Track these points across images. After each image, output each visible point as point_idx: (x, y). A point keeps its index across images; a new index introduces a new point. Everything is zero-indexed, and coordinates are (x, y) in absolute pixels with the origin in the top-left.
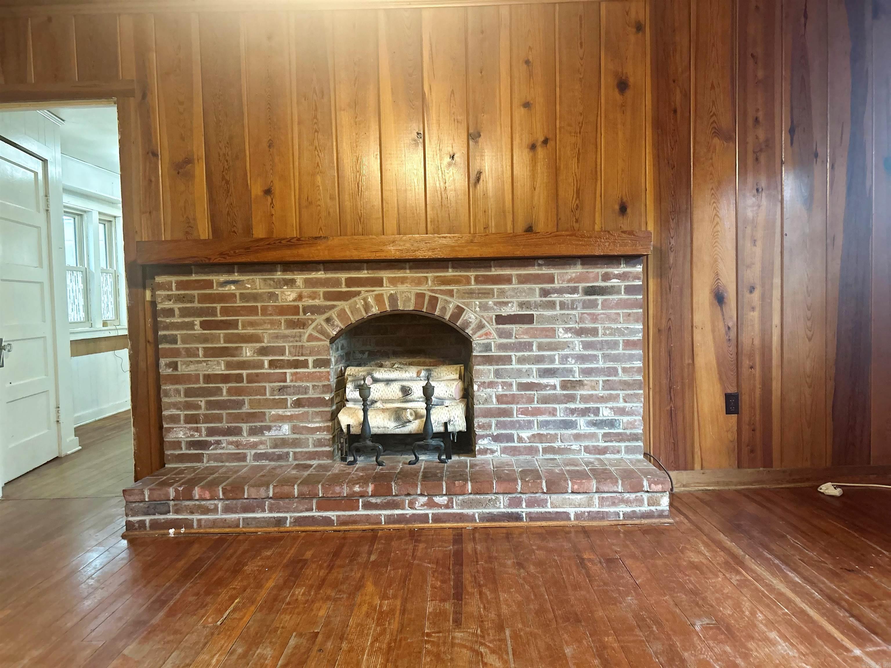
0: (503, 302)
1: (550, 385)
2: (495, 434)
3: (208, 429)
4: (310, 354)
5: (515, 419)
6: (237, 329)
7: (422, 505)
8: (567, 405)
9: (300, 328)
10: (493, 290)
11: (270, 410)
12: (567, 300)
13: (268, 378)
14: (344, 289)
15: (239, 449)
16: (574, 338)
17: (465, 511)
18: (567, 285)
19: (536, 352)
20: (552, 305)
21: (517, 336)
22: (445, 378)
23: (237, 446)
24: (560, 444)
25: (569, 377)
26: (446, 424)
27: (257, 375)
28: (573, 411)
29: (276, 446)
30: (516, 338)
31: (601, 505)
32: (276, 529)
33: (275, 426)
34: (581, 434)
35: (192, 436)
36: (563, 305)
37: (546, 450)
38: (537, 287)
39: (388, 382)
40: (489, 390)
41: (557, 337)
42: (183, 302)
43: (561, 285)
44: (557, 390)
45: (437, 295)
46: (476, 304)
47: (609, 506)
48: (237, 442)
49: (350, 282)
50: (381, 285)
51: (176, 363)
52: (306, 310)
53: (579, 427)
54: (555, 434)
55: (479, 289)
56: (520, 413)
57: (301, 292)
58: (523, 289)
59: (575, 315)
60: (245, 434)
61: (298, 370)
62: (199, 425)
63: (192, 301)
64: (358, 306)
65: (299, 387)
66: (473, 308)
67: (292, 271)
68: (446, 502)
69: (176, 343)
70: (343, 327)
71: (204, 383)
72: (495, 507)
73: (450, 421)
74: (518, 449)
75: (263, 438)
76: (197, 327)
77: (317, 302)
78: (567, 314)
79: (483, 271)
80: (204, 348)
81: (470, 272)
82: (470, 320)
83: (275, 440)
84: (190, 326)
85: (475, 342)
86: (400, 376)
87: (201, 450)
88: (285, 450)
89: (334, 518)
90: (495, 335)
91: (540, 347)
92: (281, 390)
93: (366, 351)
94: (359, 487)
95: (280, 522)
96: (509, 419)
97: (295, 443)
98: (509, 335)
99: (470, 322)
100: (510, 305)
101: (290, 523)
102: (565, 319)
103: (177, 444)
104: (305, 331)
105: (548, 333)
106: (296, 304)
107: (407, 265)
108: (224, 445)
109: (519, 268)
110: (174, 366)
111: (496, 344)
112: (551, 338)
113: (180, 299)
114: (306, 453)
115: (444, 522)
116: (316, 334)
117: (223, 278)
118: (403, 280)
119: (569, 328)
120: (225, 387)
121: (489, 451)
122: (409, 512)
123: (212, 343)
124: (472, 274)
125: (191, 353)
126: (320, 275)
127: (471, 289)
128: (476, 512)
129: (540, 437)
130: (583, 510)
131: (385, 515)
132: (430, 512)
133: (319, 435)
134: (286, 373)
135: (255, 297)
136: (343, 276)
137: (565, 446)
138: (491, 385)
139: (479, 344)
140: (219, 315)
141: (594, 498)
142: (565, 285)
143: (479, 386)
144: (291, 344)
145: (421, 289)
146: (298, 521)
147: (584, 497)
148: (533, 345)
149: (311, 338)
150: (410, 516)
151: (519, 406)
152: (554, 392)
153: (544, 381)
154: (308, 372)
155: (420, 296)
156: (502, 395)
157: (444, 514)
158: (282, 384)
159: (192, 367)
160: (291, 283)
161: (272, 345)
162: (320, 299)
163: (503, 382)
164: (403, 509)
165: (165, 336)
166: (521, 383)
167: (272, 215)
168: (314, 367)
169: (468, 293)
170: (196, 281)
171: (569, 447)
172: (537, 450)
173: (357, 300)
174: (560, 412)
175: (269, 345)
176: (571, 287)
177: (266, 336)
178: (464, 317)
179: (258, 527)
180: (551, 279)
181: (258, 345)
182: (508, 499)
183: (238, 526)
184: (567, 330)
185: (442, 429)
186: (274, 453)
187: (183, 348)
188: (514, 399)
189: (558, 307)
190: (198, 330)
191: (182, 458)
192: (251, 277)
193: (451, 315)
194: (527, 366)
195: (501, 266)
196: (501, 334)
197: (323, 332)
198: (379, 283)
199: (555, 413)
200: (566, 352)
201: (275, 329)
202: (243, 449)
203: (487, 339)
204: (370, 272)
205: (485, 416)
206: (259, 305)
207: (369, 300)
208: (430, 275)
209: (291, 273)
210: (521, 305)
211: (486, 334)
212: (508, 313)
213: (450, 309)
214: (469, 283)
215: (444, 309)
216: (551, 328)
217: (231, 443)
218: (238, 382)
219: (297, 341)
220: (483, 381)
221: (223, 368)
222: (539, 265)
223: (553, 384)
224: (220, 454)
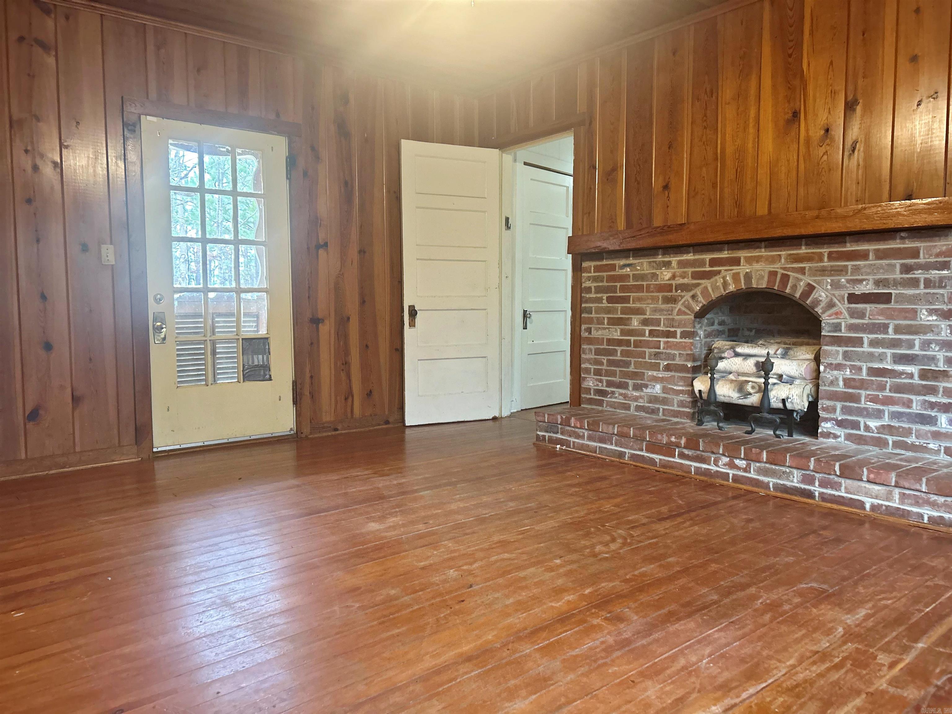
0: (857, 280)
1: (906, 373)
2: (840, 418)
3: (607, 381)
4: (678, 327)
5: (863, 405)
6: (629, 303)
7: (724, 465)
8: (927, 398)
9: (672, 304)
10: (846, 266)
11: (648, 371)
12: (934, 278)
13: (647, 344)
14: (708, 269)
15: (626, 400)
16: (940, 321)
17: (761, 478)
18: (935, 260)
19: (891, 335)
20: (915, 283)
21: (871, 317)
22: (801, 357)
23: (625, 398)
24: (915, 441)
25: (930, 366)
26: (784, 401)
27: (641, 341)
28: (932, 405)
29: (650, 402)
30: (870, 319)
31: (902, 502)
32: (618, 460)
33: (651, 385)
34: (942, 433)
35: (598, 385)
36: (928, 283)
37: (896, 445)
38: (898, 263)
39: (747, 356)
40: (835, 372)
41: (919, 319)
42: (597, 282)
43: (928, 260)
44: (914, 380)
45: (789, 273)
46: (828, 282)
47: (911, 505)
48: (625, 394)
49: (713, 262)
50: (739, 264)
51: (590, 328)
52: (678, 287)
53: (939, 423)
54: (909, 428)
55: (831, 266)
56: (868, 400)
57: (675, 273)
58: (881, 265)
59: (943, 295)
60: (630, 388)
61: (669, 340)
62: (602, 378)
63: (602, 281)
64: (718, 284)
65: (669, 353)
66: (825, 286)
67: (669, 254)
68: (745, 466)
69: (591, 313)
70: (705, 303)
71: (607, 345)
72: (789, 479)
73: (788, 398)
74: (864, 438)
75: (642, 394)
76: (605, 301)
77: (686, 281)
78: (934, 293)
79: (837, 247)
80: (608, 318)
81: (823, 248)
82: (821, 299)
83: (650, 396)
84: (600, 300)
85: (825, 321)
86: (759, 352)
87: (603, 397)
88: (657, 406)
89: (658, 461)
90: (847, 315)
91: (897, 330)
92: (657, 355)
93: (754, 329)
94: (675, 438)
95: (621, 455)
96: (856, 405)
97: (664, 401)
98: (862, 315)
99: (821, 301)
100: (864, 283)
101: (628, 457)
102: (929, 299)
103: (588, 390)
104: (676, 306)
105: (907, 315)
106: (670, 282)
107: (763, 244)
108: (617, 395)
109: (877, 242)
110: (589, 330)
111: (847, 324)
112: (911, 320)
113: (595, 279)
114: (672, 410)
115: (742, 484)
116: (684, 309)
117: (623, 262)
118: (758, 259)
119: (933, 309)
120: (619, 349)
121: (832, 436)
122: (713, 468)
123: (613, 314)
124: (825, 251)
125: (600, 321)
126: (690, 257)
127: (823, 266)
128: (771, 481)
129: (890, 429)
130: (881, 502)
131: (695, 467)
132: (731, 472)
133: (682, 397)
134: (660, 341)
135: (642, 277)
136: (707, 257)
137: (920, 443)
138: (839, 367)
139: (828, 323)
140: (618, 292)
141: (893, 492)
142: (933, 260)
143: (825, 367)
144: (665, 317)
145: (776, 267)
146: (633, 457)
147: (882, 490)
148: (888, 327)
149: (680, 312)
150: (714, 472)
151: (868, 393)
152: (911, 381)
153: (900, 368)
154: (676, 342)
155: (773, 274)
156: (849, 379)
157: (743, 476)
158: (657, 350)
159: (600, 332)
160: (668, 264)
161: (652, 317)
162: (688, 278)
163: (851, 365)
164: (709, 464)
165: (585, 307)
166: (872, 368)
167: (668, 207)
168: (681, 338)
169: (820, 271)
170: (607, 265)
171: (925, 445)
172: (885, 443)
173: (718, 279)
174: (917, 404)
175: (650, 317)
176: (940, 262)
177: (648, 309)
178: (814, 296)
179: (607, 456)
180: (915, 254)
181: (642, 317)
182: (802, 475)
183: (595, 452)
184: (931, 312)
185: (780, 405)
186: (649, 407)
187: (596, 317)
188: (862, 384)
189: (922, 286)
190: (605, 304)
191: (591, 401)
192: (641, 261)
193: (802, 293)
194: (881, 350)
195: (857, 241)
196: (853, 314)
197: (689, 307)
198: (736, 262)
199: (910, 405)
200: (929, 336)
201: (655, 304)
202: (629, 400)
203: (837, 318)
204: (730, 252)
205: (830, 399)
206: (645, 283)
207: (728, 278)
208: (784, 253)
209: (668, 256)
210: (878, 283)
211: (837, 314)
212: (863, 292)
213: (800, 286)
214: (821, 260)
215: (794, 287)
216: (912, 308)
217: (621, 394)
218: (628, 347)
219: (669, 315)
220: (830, 362)
221: (619, 334)
222: (902, 238)
223: (910, 372)
224: (614, 402)
